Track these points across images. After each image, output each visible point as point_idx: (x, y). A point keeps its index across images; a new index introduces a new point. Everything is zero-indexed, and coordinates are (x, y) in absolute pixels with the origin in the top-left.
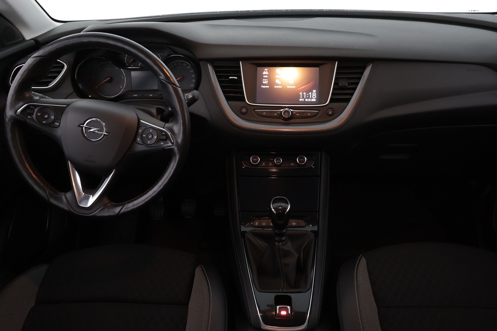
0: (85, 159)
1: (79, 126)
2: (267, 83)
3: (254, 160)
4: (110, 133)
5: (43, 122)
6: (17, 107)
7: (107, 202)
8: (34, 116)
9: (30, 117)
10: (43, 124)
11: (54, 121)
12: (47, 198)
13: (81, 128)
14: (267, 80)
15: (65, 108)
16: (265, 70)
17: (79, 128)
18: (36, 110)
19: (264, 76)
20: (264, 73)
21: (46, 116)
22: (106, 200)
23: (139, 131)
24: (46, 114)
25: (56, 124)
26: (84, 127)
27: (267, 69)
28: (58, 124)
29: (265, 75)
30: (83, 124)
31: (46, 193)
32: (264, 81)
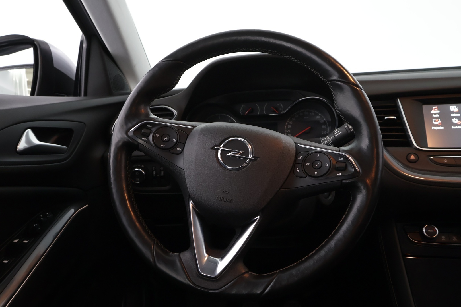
0: (218, 197)
1: (213, 148)
2: (439, 123)
3: (429, 231)
4: (258, 158)
5: (162, 146)
6: (130, 125)
7: (244, 271)
8: (151, 137)
9: (145, 139)
10: (161, 148)
11: (176, 145)
12: (152, 260)
13: (215, 151)
14: (439, 120)
15: (192, 129)
16: (434, 108)
17: (212, 151)
18: (154, 130)
19: (434, 116)
20: (433, 112)
21: (166, 139)
22: (242, 268)
23: (299, 158)
24: (165, 135)
25: (178, 149)
26: (220, 149)
27: (436, 107)
28: (180, 149)
29: (435, 114)
30: (219, 146)
31: (152, 252)
32: (435, 121)
